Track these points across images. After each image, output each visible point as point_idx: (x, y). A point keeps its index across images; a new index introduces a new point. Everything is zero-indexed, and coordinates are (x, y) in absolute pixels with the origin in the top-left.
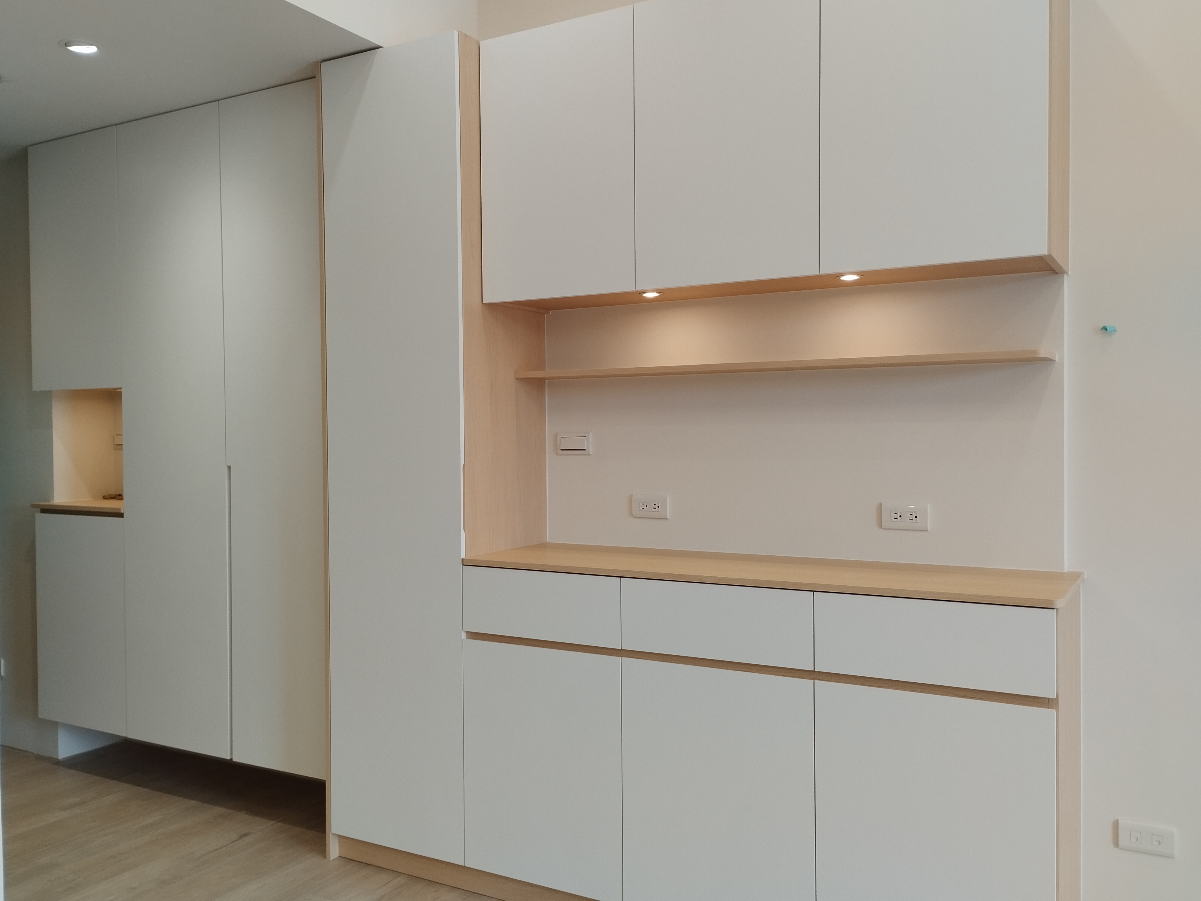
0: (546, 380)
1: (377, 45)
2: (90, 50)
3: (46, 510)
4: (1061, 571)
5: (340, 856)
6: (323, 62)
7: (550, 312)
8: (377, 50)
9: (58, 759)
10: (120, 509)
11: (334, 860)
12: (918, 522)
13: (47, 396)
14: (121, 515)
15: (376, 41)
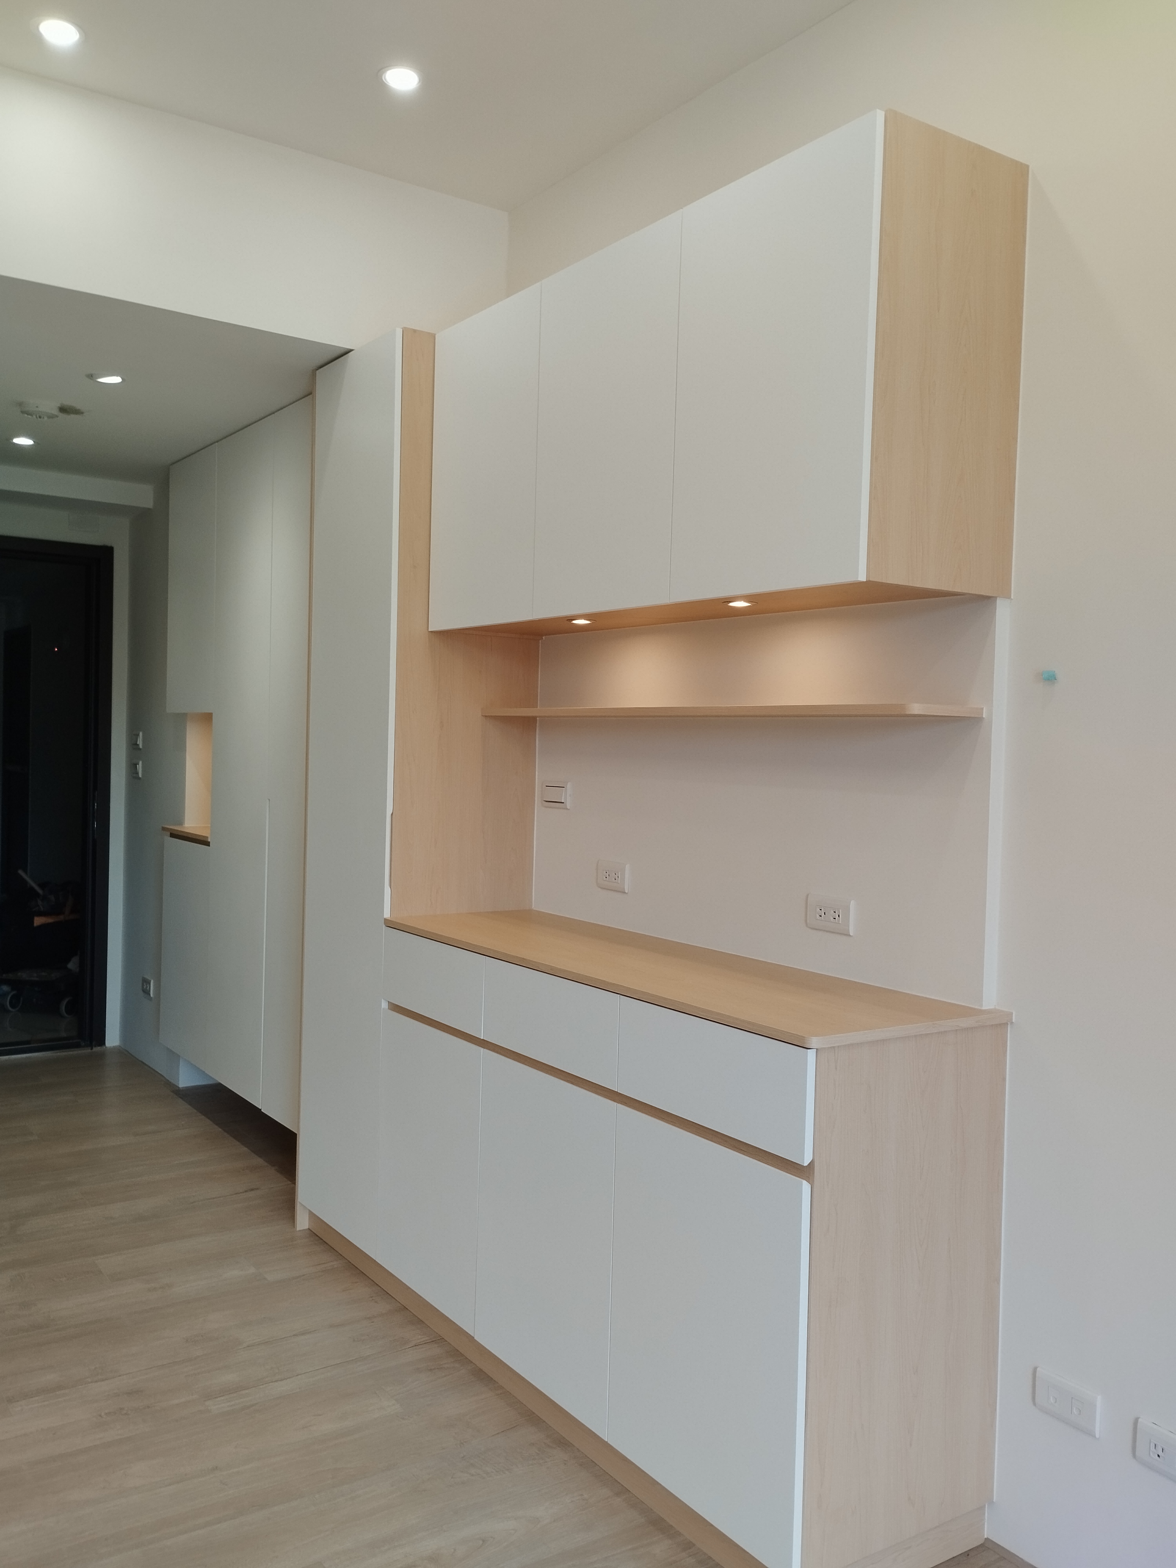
0: (538, 718)
1: (347, 349)
2: (116, 380)
3: (175, 835)
4: (980, 1008)
5: (309, 1229)
6: (318, 369)
7: (544, 637)
8: (347, 355)
9: (179, 1088)
10: (207, 837)
11: (299, 1231)
12: (840, 922)
13: (182, 718)
14: (207, 844)
15: (343, 343)
